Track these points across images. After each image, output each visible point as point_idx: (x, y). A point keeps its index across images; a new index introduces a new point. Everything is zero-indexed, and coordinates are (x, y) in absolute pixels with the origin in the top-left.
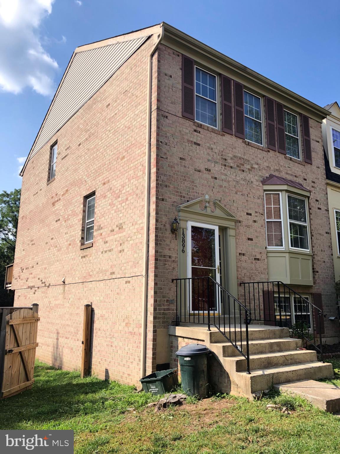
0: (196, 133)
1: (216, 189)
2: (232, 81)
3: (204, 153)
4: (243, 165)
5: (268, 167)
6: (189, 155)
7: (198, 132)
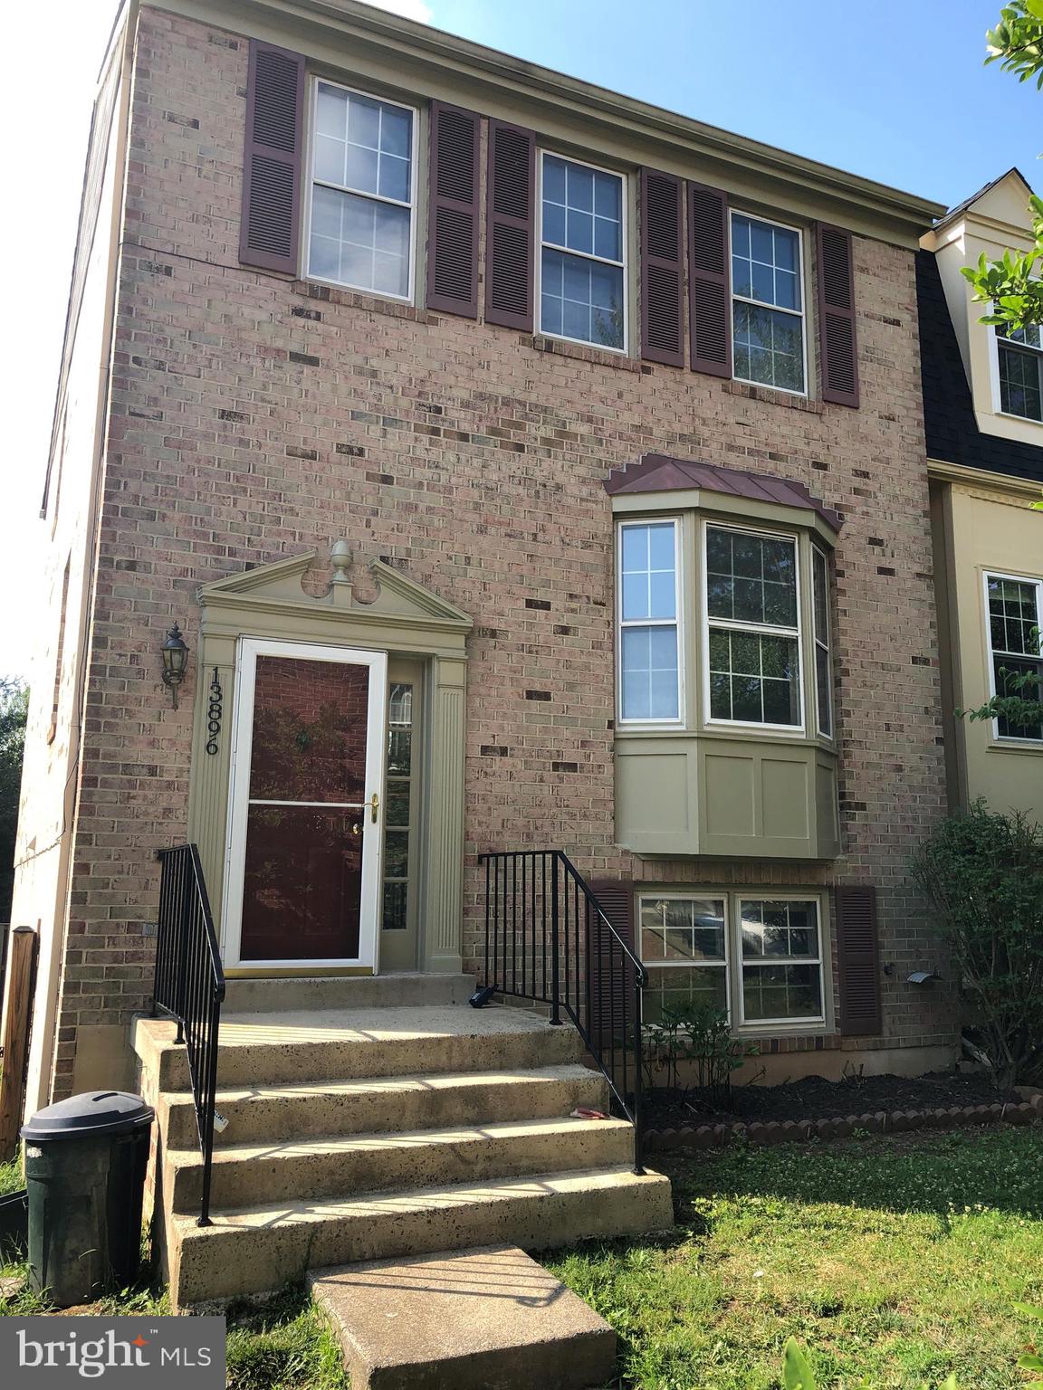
0: (301, 321)
1: (388, 517)
2: (484, 125)
3: (335, 389)
4: (519, 426)
5: (637, 428)
6: (263, 400)
7: (313, 315)
